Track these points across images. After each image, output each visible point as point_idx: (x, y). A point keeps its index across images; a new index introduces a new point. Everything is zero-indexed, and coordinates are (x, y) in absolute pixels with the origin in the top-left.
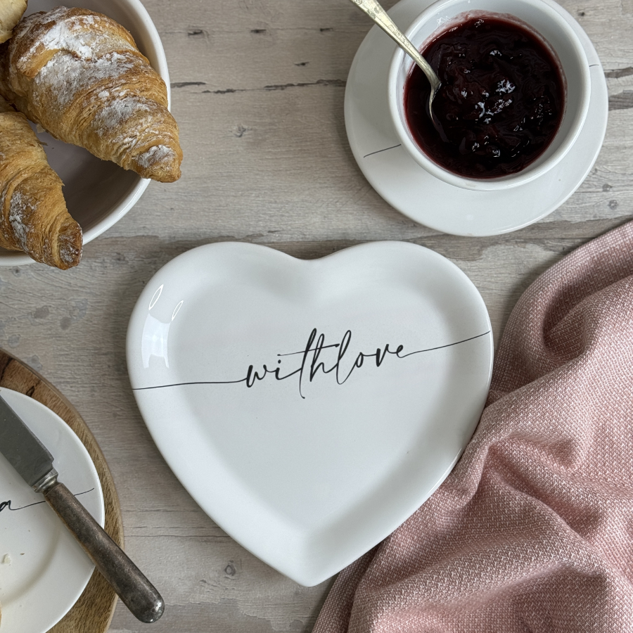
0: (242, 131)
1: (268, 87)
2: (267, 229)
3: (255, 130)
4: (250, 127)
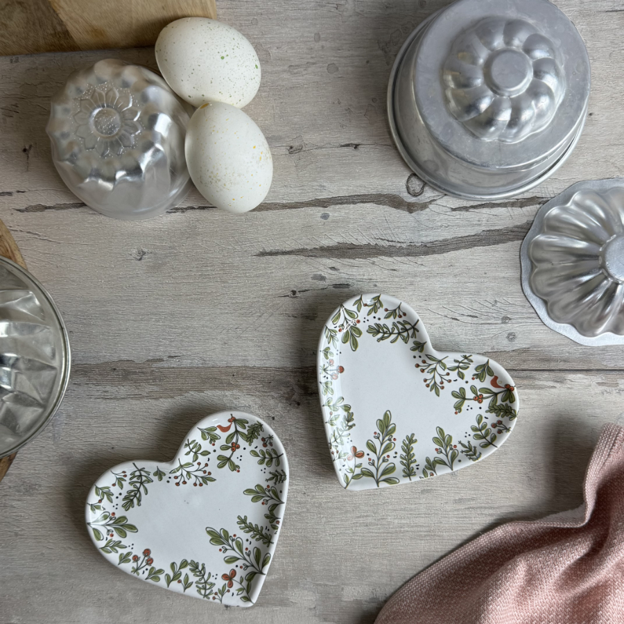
0: (142, 254)
2: (167, 354)
3: (155, 254)
4: (150, 251)
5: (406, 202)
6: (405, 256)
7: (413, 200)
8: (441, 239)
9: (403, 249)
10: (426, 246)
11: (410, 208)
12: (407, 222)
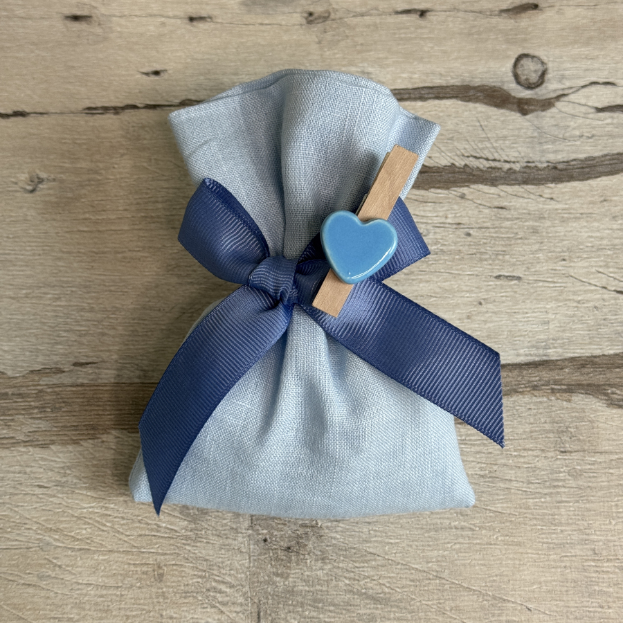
0: (36, 182)
1: (89, 108)
2: (72, 360)
3: (62, 181)
4: (53, 176)
5: (514, 98)
6: (519, 184)
7: (526, 94)
8: (582, 156)
9: (515, 172)
10: (555, 168)
11: (523, 107)
12: (519, 129)
